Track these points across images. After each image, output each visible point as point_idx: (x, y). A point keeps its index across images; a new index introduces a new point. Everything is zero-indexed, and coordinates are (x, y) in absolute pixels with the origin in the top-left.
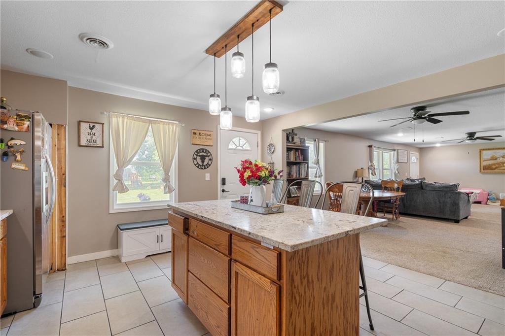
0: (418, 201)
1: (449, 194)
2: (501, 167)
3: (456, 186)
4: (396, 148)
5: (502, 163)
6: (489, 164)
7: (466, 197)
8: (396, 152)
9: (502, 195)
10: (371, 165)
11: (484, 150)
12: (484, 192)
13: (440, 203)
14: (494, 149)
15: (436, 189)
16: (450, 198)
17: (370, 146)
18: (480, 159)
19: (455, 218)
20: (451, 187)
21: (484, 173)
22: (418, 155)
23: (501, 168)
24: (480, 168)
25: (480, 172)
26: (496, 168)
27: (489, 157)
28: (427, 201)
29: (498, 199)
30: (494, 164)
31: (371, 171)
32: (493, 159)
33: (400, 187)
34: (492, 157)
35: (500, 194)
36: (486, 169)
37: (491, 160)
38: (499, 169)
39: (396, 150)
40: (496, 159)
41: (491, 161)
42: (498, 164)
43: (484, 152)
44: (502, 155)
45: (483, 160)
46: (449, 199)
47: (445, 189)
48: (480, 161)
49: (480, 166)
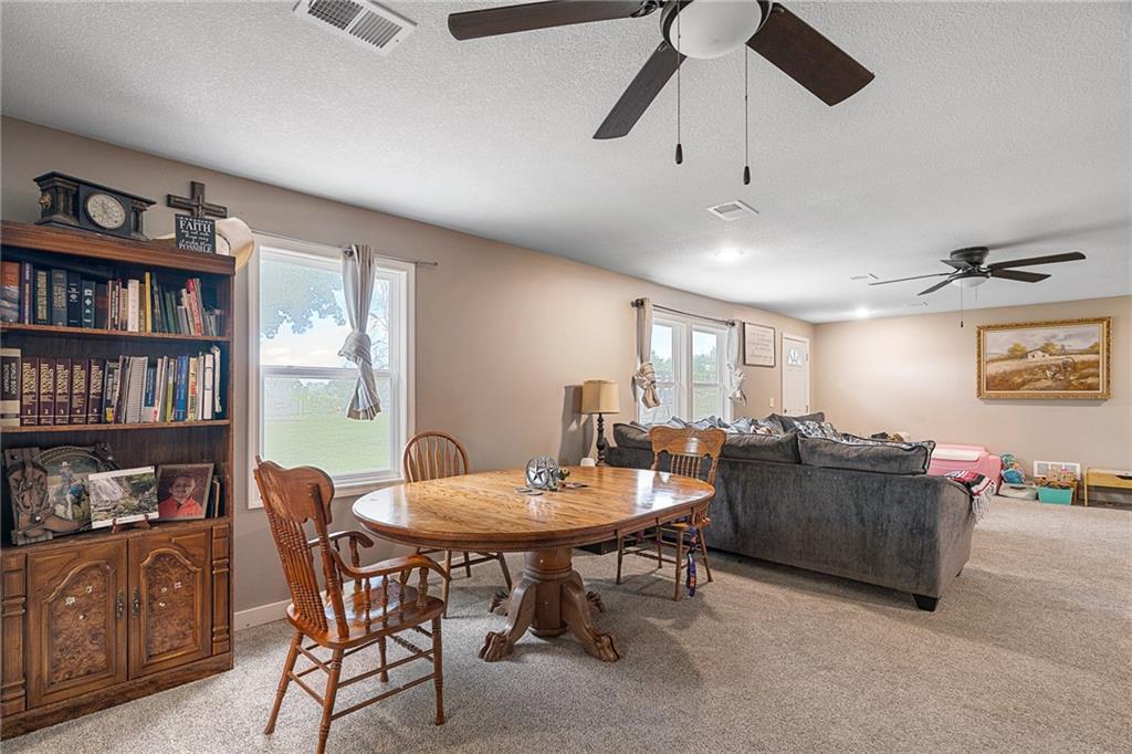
0: (783, 509)
1: (898, 489)
2: (1039, 380)
3: (923, 451)
4: (738, 317)
5: (1040, 367)
6: (1005, 372)
7: (962, 498)
8: (735, 331)
9: (1039, 465)
10: (642, 371)
11: (989, 328)
12: (991, 457)
13: (862, 521)
14: (1017, 326)
15: (849, 465)
16: (900, 502)
17: (639, 304)
18: (979, 356)
19: (922, 591)
20: (905, 458)
21: (990, 398)
22: (808, 345)
23: (1039, 384)
24: (979, 383)
25: (979, 394)
26: (1024, 383)
27: (1004, 352)
28: (815, 514)
29: (1029, 478)
30: (1018, 372)
31: (641, 392)
32: (1016, 358)
33: (715, 455)
34: (1012, 351)
35: (1036, 463)
36: (996, 386)
37: (1008, 358)
38: (1032, 385)
39: (737, 324)
40: (1024, 356)
41: (1009, 362)
42: (1030, 371)
43: (990, 336)
44: (1041, 343)
45: (989, 357)
46: (896, 508)
47: (884, 468)
48: (979, 362)
49: (979, 377)
